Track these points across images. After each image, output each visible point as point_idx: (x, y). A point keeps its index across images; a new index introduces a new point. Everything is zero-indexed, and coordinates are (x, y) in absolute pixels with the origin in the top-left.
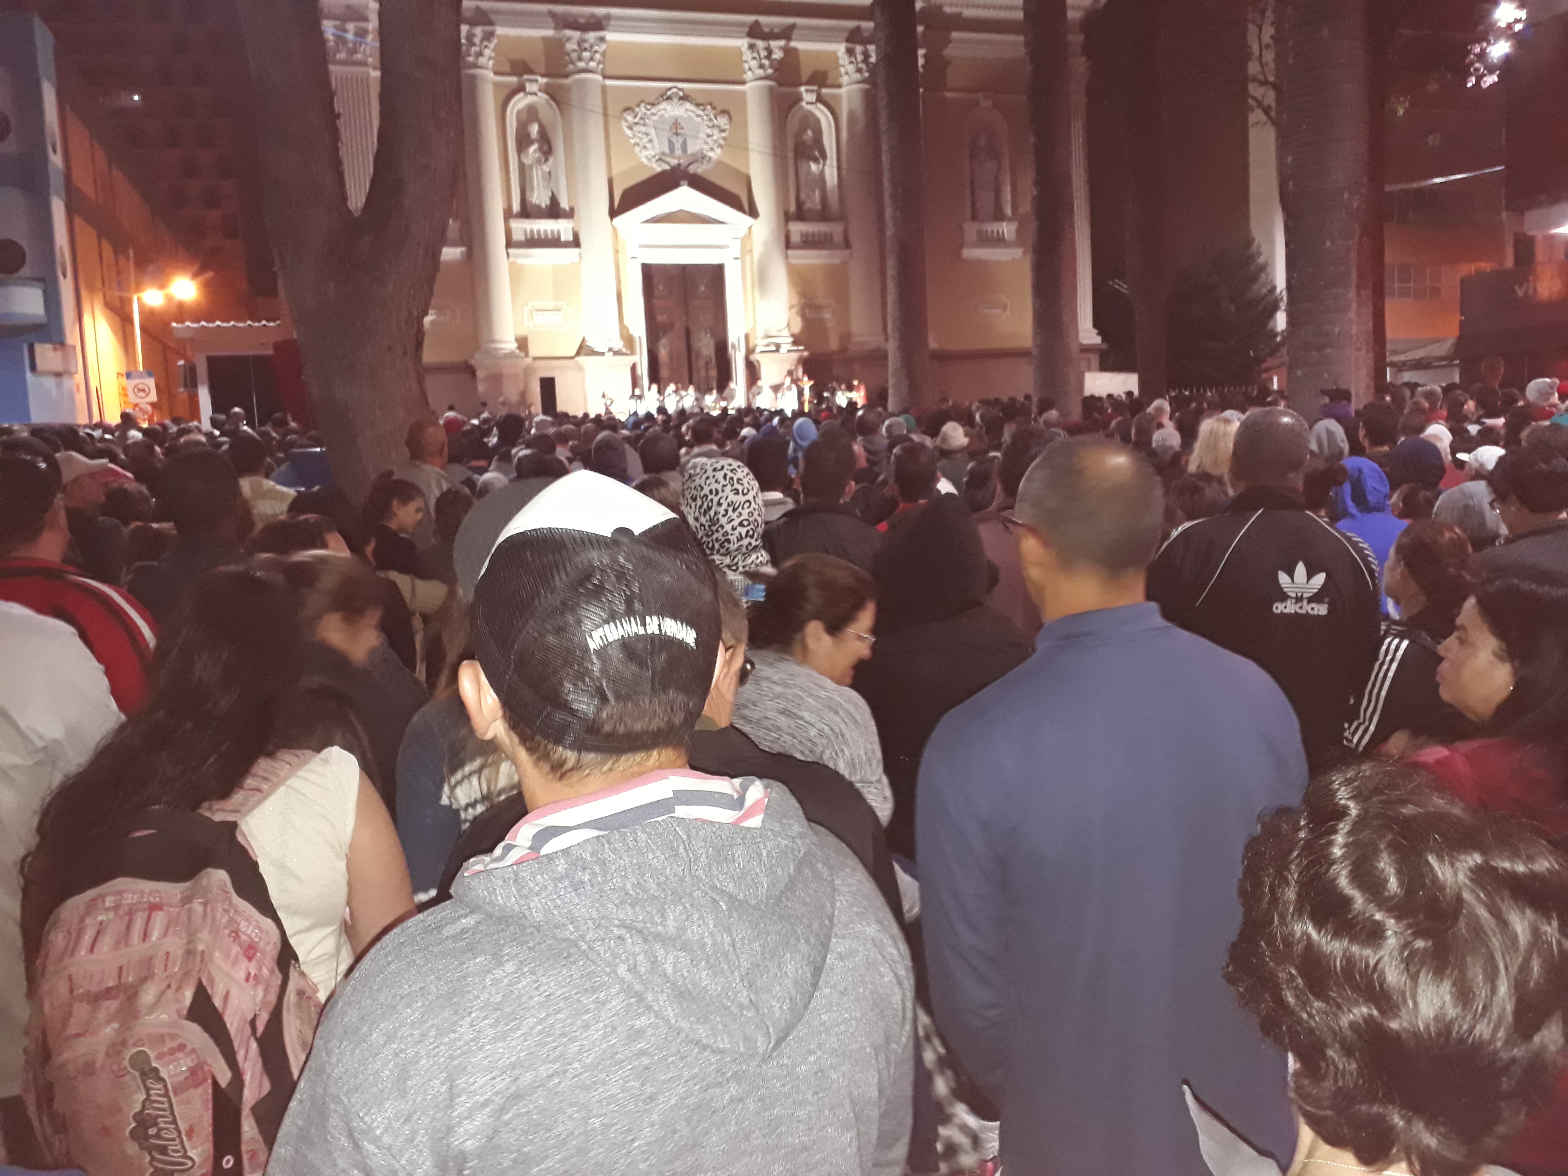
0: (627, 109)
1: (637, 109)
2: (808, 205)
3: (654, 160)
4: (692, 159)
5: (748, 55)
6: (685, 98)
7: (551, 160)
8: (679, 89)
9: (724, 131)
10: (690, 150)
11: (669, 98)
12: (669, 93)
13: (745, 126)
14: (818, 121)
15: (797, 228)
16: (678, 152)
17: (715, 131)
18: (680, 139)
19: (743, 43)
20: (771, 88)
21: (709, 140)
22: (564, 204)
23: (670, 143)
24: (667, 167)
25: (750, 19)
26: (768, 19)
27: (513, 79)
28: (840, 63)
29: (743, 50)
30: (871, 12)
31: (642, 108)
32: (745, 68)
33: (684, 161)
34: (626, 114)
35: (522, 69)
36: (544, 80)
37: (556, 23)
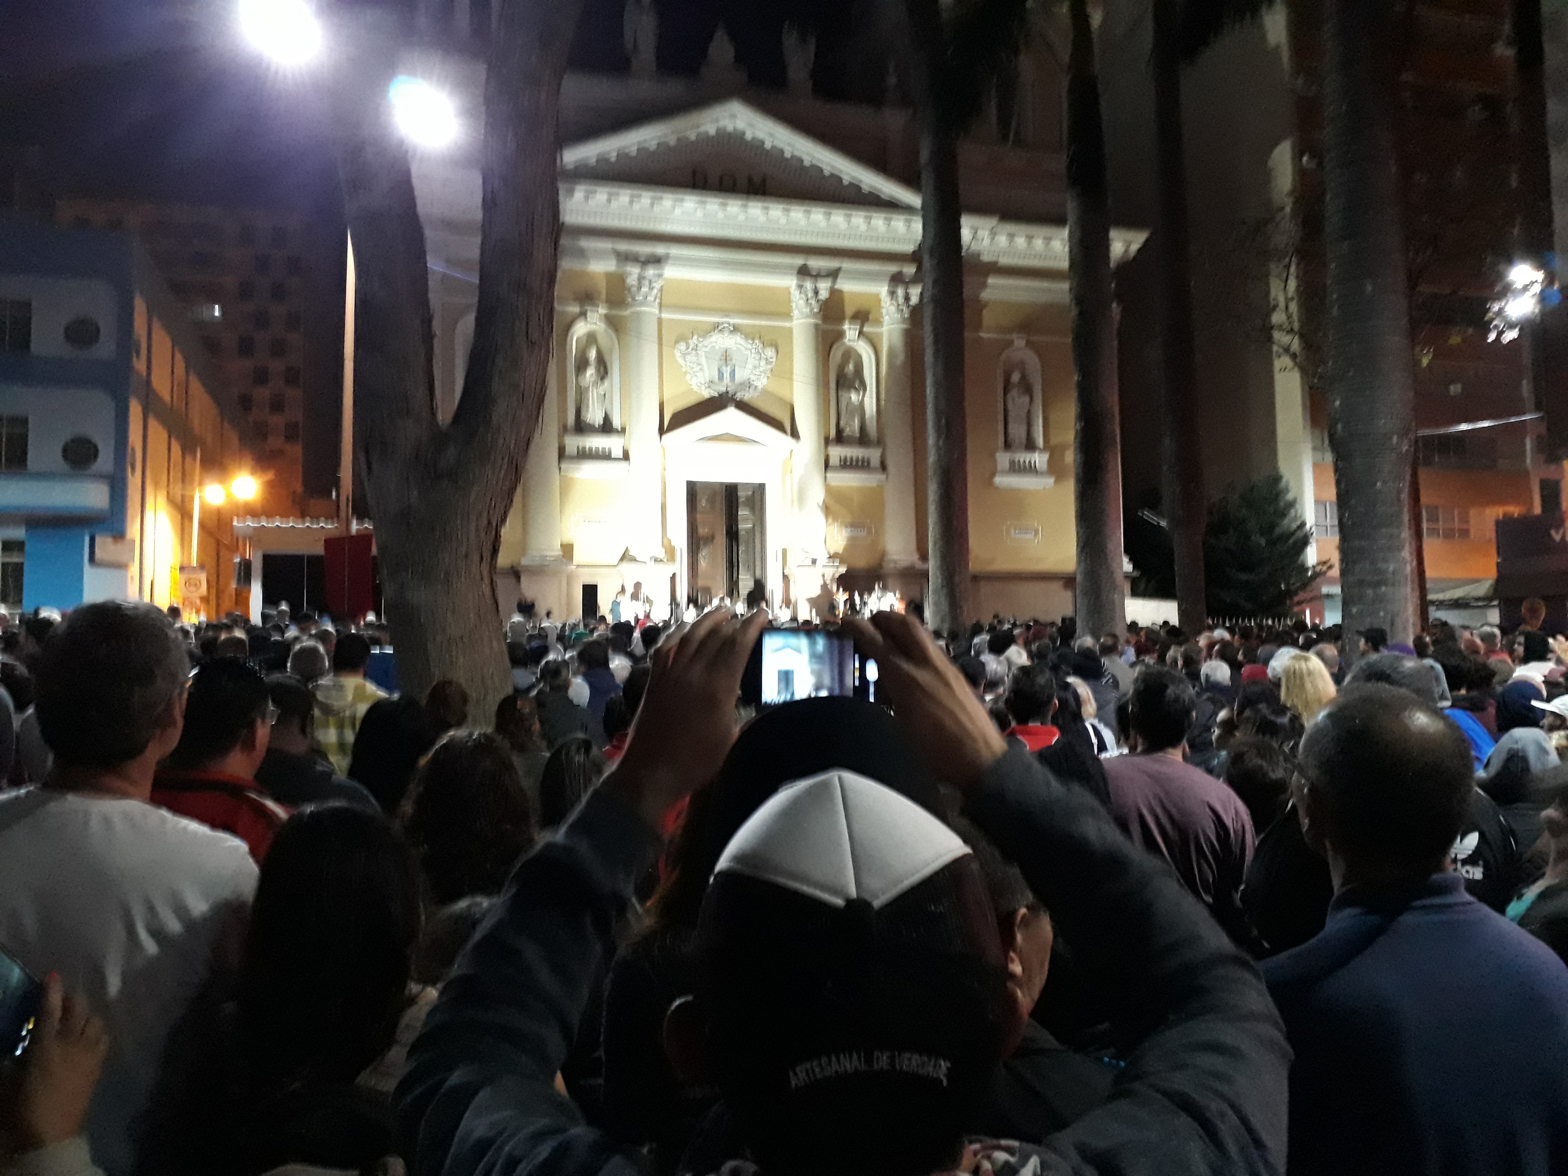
0: (682, 340)
1: (690, 340)
2: (847, 431)
3: (703, 387)
4: (739, 387)
5: (795, 294)
6: (736, 329)
7: (607, 382)
8: (730, 325)
9: (770, 363)
10: (739, 377)
11: (721, 331)
12: (721, 327)
13: (790, 357)
14: (860, 357)
15: (837, 453)
16: (727, 380)
17: (763, 363)
18: (729, 369)
19: (790, 282)
20: (816, 326)
21: (756, 370)
22: (616, 423)
23: (719, 370)
24: (715, 393)
25: (798, 261)
26: (816, 263)
27: (575, 309)
28: (882, 304)
29: (791, 290)
30: (915, 258)
31: (694, 340)
32: (794, 305)
33: (731, 389)
34: (682, 343)
35: (586, 300)
36: (604, 311)
37: (619, 259)
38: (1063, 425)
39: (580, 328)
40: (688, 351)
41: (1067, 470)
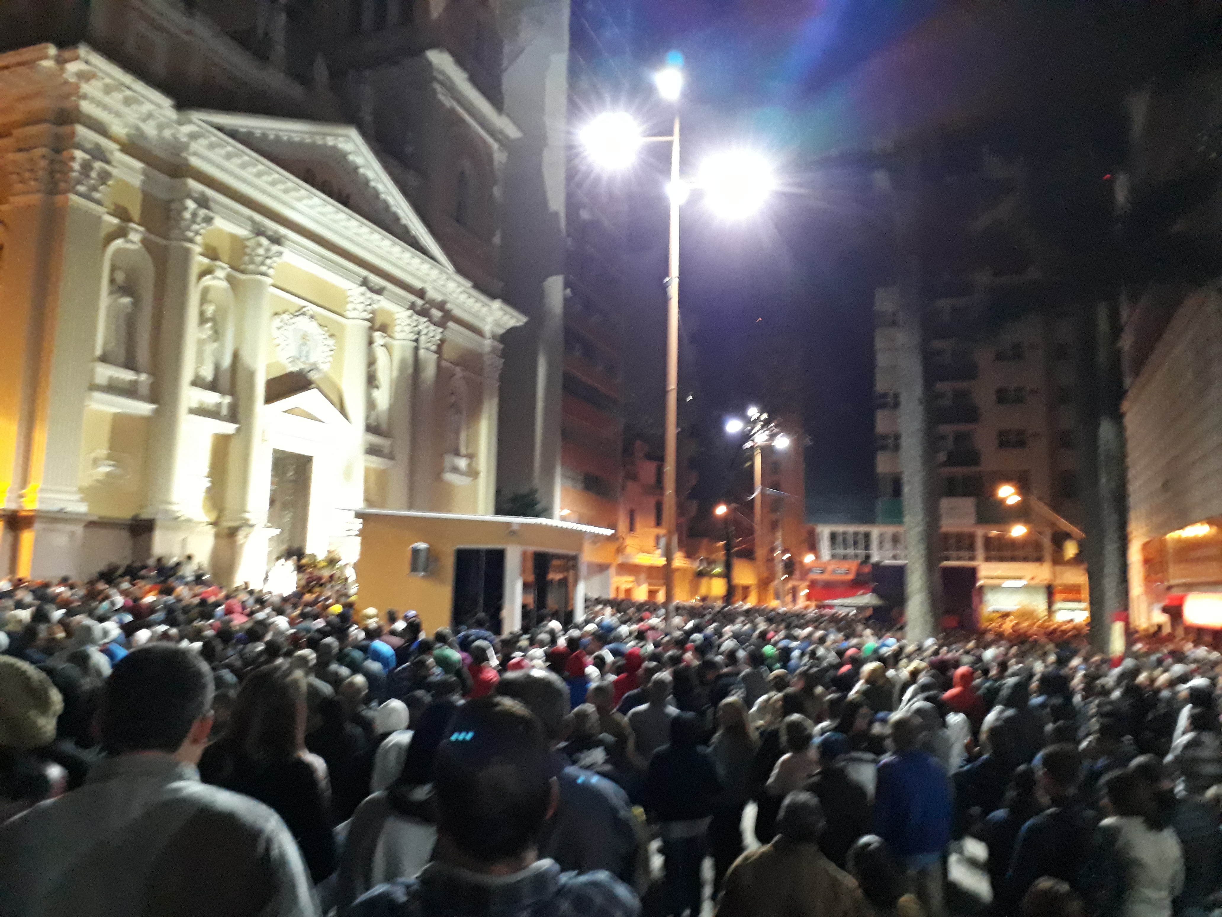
0: (276, 314)
1: (283, 316)
2: (369, 421)
3: (289, 360)
4: (310, 367)
5: (358, 299)
6: (312, 317)
7: (220, 340)
8: (311, 309)
9: (331, 350)
10: (311, 358)
11: (303, 314)
12: (304, 310)
13: (343, 350)
14: (377, 359)
16: (304, 358)
17: (327, 349)
18: (306, 349)
21: (323, 355)
22: (225, 382)
23: (300, 349)
24: (297, 370)
25: (364, 273)
26: (374, 279)
27: (206, 261)
28: (398, 322)
29: (349, 293)
30: (421, 294)
31: (286, 317)
32: (350, 306)
33: (306, 367)
34: (276, 317)
35: (212, 254)
36: (229, 270)
37: (253, 227)
38: (473, 440)
39: (207, 280)
40: (281, 324)
41: (473, 473)
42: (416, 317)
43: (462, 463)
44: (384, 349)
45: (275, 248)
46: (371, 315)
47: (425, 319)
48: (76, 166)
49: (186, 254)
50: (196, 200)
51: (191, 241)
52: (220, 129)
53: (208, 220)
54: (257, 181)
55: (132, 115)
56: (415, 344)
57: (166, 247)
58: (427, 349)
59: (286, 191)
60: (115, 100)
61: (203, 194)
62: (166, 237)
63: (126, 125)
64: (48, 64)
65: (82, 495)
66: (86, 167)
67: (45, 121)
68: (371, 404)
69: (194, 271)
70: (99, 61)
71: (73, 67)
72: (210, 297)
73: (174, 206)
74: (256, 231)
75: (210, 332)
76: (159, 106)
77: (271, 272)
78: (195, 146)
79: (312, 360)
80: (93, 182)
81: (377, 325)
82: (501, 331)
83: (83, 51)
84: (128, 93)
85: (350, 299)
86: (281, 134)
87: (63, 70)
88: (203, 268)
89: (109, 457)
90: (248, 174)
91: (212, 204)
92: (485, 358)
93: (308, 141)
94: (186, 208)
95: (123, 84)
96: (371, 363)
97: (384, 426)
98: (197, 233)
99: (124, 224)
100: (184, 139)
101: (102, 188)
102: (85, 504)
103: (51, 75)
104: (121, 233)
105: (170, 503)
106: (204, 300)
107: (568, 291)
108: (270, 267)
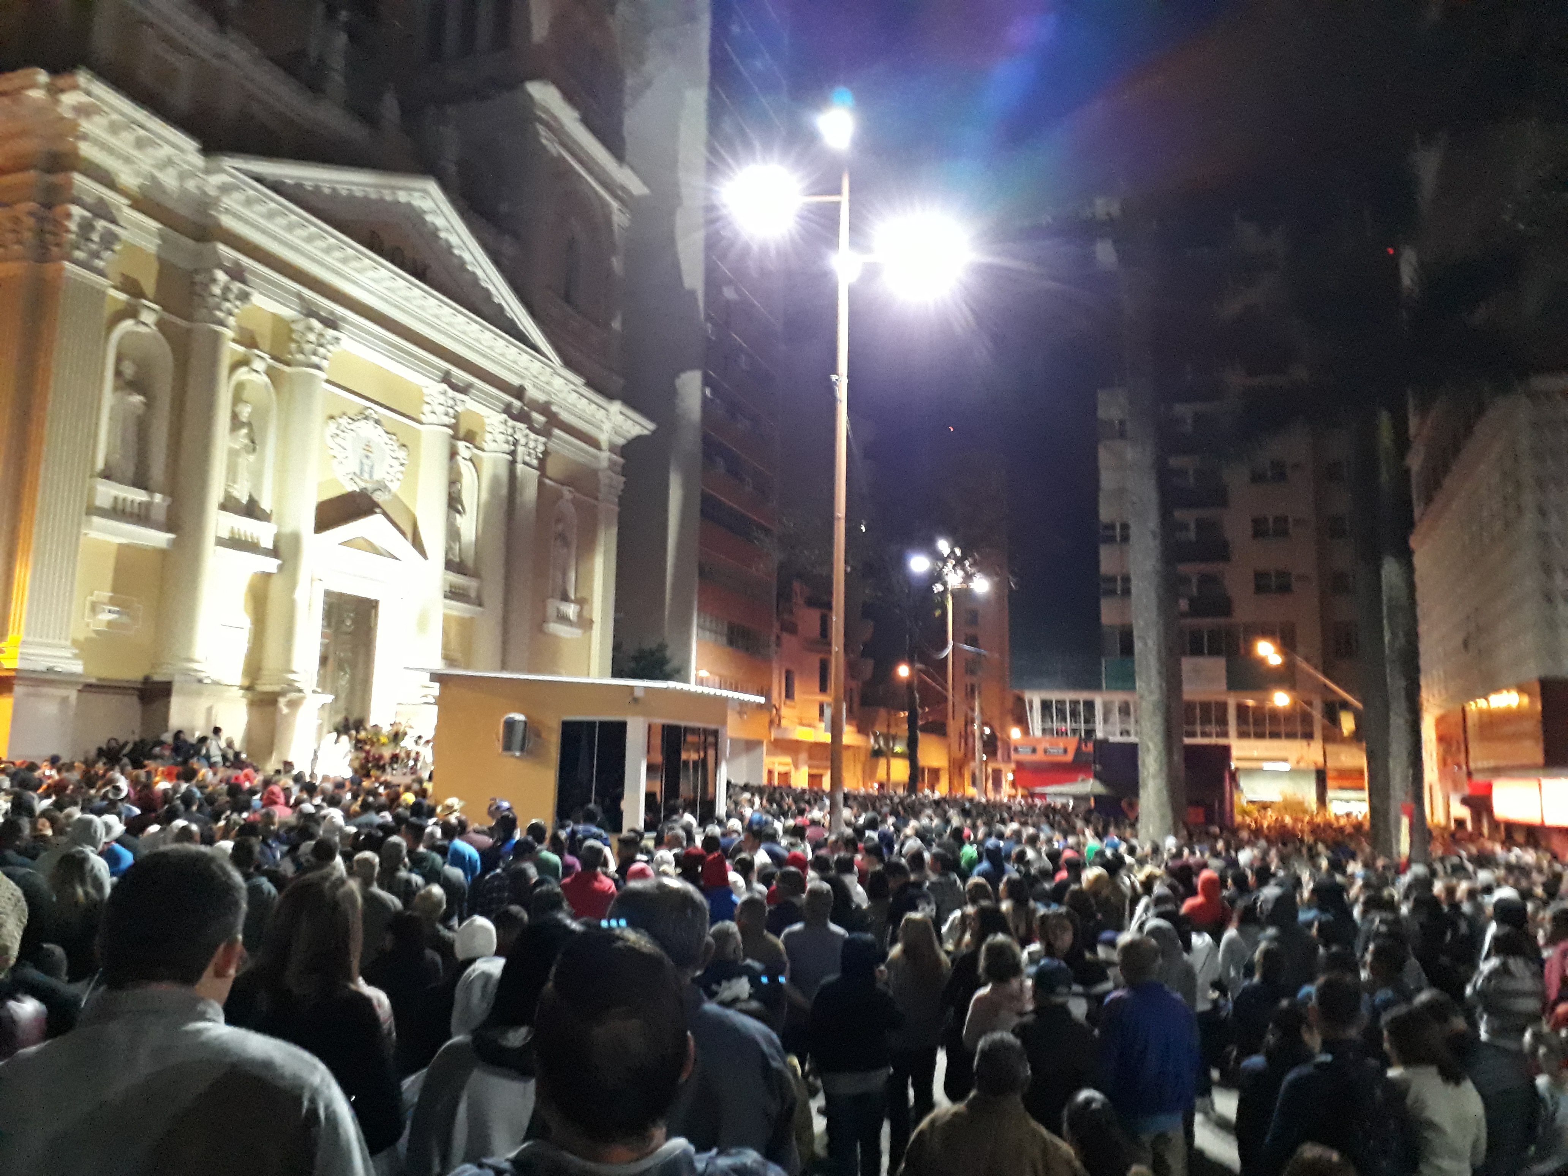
0: (332, 418)
1: (340, 420)
2: (450, 555)
3: (346, 478)
4: (375, 486)
5: (438, 399)
6: (377, 422)
7: (258, 451)
8: (376, 412)
9: (402, 464)
11: (366, 418)
13: (418, 464)
14: (460, 476)
15: (451, 579)
16: (366, 476)
17: (396, 463)
18: (369, 463)
21: (391, 470)
22: (266, 504)
23: (362, 463)
24: (358, 490)
25: (445, 365)
26: (457, 374)
27: (241, 349)
28: (488, 429)
29: (425, 391)
30: (519, 393)
31: (344, 421)
32: (426, 408)
33: (369, 486)
34: (331, 422)
35: (249, 340)
36: (271, 361)
37: (302, 307)
38: (585, 580)
39: (243, 374)
40: (338, 432)
41: (585, 623)
42: (511, 422)
43: (571, 610)
44: (470, 463)
45: (330, 333)
46: (453, 421)
47: (522, 426)
48: (73, 226)
49: (216, 339)
50: (227, 271)
51: (222, 323)
52: (259, 179)
53: (244, 297)
54: (308, 247)
55: (146, 161)
56: (510, 458)
57: (189, 331)
58: (525, 463)
59: (345, 261)
60: (124, 142)
61: (237, 263)
62: (189, 318)
63: (138, 174)
64: (37, 94)
65: (76, 651)
66: (86, 227)
67: (34, 167)
68: (453, 534)
69: (225, 362)
70: (102, 91)
71: (70, 99)
72: (245, 395)
73: (198, 278)
74: (304, 312)
75: (246, 441)
76: (181, 150)
77: (324, 364)
78: (227, 201)
79: (377, 476)
80: (94, 247)
81: (462, 433)
82: (621, 441)
83: (83, 78)
84: (142, 132)
85: (427, 399)
86: (338, 186)
87: (57, 102)
88: (236, 358)
89: (112, 601)
90: (295, 238)
91: (248, 276)
92: (601, 475)
93: (373, 195)
94: (214, 280)
95: (135, 122)
96: (454, 480)
97: (470, 563)
98: (230, 314)
99: (133, 301)
100: (212, 192)
101: (107, 254)
102: (80, 662)
103: (39, 109)
104: (131, 312)
105: (192, 660)
106: (237, 398)
107: (708, 392)
108: (325, 358)
